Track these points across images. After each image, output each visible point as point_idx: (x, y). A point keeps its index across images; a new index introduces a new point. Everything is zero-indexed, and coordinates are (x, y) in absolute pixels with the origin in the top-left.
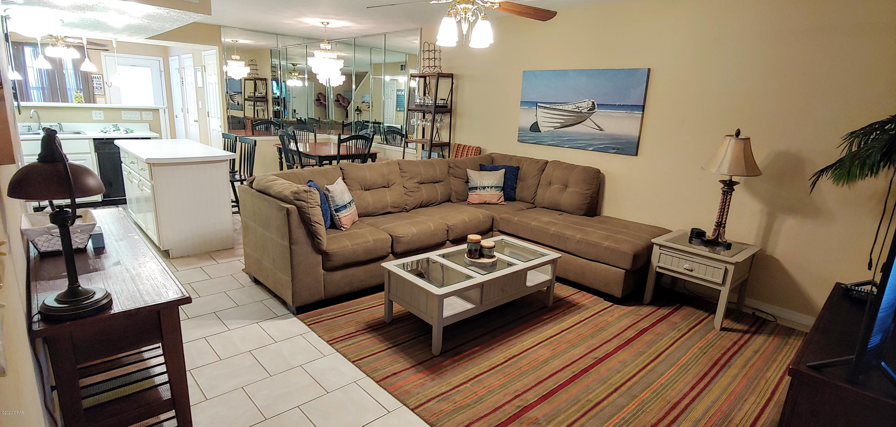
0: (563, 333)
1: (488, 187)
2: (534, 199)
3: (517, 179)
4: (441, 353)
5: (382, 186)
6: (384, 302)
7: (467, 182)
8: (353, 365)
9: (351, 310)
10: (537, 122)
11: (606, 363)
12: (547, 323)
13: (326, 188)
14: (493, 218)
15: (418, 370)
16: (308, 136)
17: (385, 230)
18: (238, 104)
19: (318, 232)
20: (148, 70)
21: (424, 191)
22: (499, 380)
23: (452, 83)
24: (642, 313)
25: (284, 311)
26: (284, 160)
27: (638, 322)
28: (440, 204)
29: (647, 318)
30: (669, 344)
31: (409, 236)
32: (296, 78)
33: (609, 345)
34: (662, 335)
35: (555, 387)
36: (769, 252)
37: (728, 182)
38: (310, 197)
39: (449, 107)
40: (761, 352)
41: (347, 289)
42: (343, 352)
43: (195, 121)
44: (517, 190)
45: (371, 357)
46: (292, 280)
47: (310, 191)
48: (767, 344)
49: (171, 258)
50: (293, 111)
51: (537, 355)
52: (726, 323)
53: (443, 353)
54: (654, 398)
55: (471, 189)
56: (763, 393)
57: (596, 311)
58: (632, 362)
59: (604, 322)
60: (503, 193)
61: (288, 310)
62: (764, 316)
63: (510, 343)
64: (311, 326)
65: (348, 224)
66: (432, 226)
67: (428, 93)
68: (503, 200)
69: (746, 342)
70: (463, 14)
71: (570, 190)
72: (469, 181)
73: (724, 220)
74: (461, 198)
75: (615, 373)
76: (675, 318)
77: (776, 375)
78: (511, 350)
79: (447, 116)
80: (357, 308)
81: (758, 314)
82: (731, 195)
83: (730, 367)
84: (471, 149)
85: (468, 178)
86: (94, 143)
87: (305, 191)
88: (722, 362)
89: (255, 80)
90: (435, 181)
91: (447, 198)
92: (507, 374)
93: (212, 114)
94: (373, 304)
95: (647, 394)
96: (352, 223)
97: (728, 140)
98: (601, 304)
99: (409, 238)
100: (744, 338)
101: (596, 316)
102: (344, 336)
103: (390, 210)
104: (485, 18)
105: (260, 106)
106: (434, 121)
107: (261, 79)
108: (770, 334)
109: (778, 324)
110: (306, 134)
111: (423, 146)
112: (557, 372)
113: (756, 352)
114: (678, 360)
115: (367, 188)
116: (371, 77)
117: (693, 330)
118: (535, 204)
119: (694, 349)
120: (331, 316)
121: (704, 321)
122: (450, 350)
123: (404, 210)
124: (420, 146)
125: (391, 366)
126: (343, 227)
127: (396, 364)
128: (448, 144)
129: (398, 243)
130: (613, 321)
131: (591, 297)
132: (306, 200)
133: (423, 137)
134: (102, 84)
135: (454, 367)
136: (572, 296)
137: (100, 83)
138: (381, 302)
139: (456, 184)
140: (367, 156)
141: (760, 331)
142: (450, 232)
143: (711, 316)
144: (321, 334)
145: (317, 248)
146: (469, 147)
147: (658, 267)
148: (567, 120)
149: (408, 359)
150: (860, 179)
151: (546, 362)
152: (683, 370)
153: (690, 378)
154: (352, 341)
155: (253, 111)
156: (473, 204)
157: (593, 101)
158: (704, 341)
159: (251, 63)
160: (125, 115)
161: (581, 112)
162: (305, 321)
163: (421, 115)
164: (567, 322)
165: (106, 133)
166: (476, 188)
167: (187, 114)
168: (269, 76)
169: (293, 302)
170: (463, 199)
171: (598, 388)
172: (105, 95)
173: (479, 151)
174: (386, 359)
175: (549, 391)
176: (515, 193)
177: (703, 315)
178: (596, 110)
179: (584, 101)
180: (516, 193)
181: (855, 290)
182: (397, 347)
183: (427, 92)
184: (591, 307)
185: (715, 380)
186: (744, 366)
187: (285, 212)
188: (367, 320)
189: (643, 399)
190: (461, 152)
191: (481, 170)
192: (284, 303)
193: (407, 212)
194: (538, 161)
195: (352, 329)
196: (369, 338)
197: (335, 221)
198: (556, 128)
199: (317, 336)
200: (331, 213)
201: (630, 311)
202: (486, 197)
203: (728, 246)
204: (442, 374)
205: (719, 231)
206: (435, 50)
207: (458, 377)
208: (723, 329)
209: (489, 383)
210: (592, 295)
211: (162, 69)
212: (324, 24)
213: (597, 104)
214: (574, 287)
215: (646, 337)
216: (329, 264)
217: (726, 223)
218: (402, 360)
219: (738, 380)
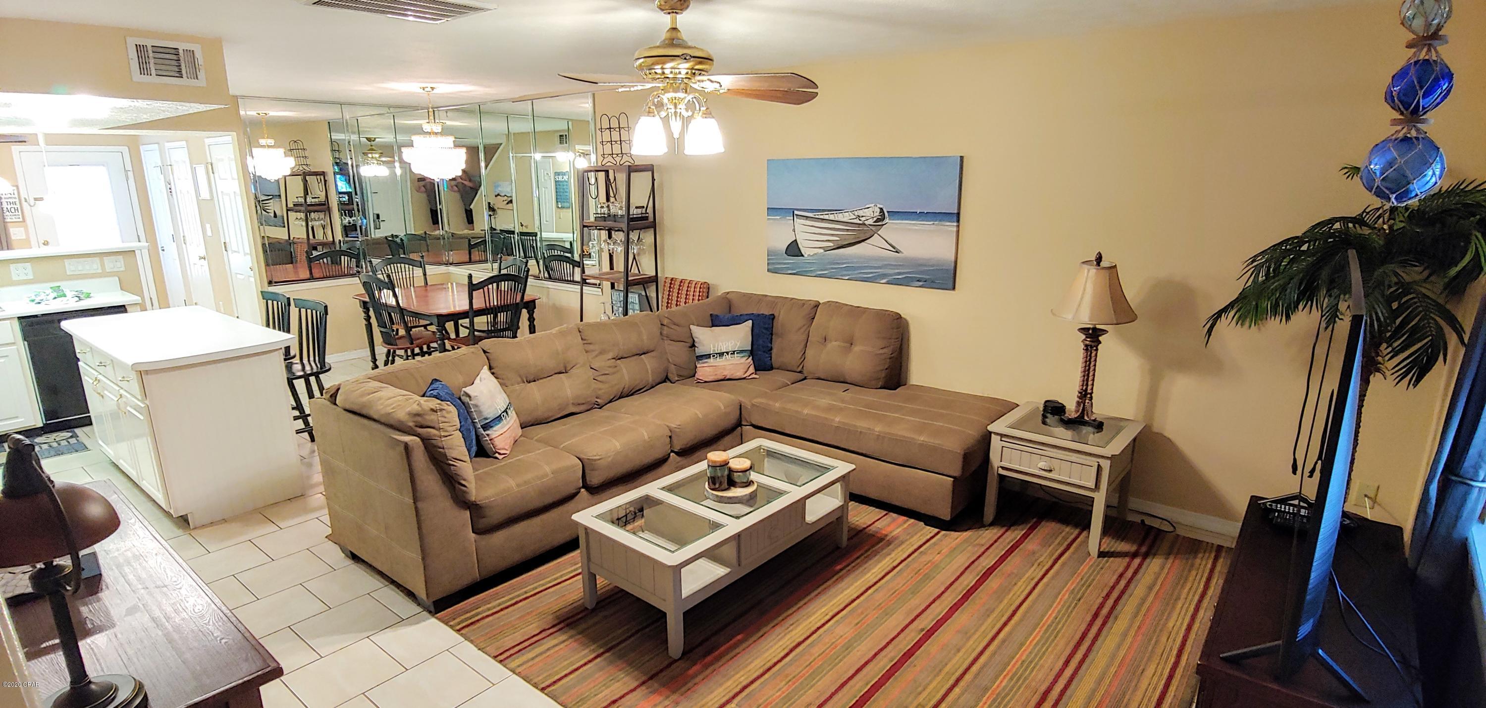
0: (870, 591)
1: (727, 353)
2: (801, 366)
3: (772, 334)
4: (684, 654)
5: (556, 372)
6: (580, 571)
7: (693, 346)
8: (543, 695)
9: (526, 592)
10: (796, 240)
11: (937, 636)
12: (842, 578)
13: (464, 392)
14: (741, 406)
15: (650, 690)
16: (411, 272)
17: (567, 450)
18: (275, 216)
19: (461, 474)
20: (102, 170)
21: (624, 370)
22: (780, 690)
23: (653, 180)
24: (983, 541)
25: (414, 608)
26: (374, 321)
27: (979, 557)
28: (653, 387)
29: (991, 550)
30: (1027, 592)
31: (609, 457)
32: (376, 162)
33: (940, 605)
34: (1016, 575)
35: (866, 690)
36: (1156, 429)
37: (1090, 332)
38: (443, 419)
39: (651, 219)
40: (1157, 587)
41: (516, 558)
42: (523, 674)
43: (201, 258)
44: (774, 352)
45: (572, 676)
46: (423, 559)
47: (441, 410)
48: (1166, 571)
49: (191, 527)
50: (375, 216)
51: (834, 637)
52: (1105, 542)
53: (687, 652)
54: (1013, 687)
55: (700, 358)
56: (1165, 656)
57: (915, 547)
58: (976, 630)
59: (929, 564)
60: (753, 359)
61: (419, 605)
62: (1156, 524)
63: (790, 621)
64: (463, 632)
65: (506, 448)
66: (645, 434)
67: (615, 197)
68: (754, 371)
69: (1136, 572)
70: (672, 107)
71: (857, 349)
72: (696, 345)
73: (1089, 387)
74: (685, 373)
75: (953, 652)
76: (1031, 545)
77: (1182, 624)
78: (794, 633)
79: (650, 232)
80: (536, 588)
81: (1148, 521)
82: (1097, 350)
83: (1116, 618)
84: (693, 285)
85: (694, 341)
86: (21, 323)
87: (432, 410)
88: (1105, 611)
89: (305, 175)
90: (641, 352)
91: (663, 376)
92: (791, 676)
93: (233, 245)
94: (561, 576)
95: (1003, 682)
96: (513, 442)
97: (1086, 271)
98: (922, 532)
99: (610, 459)
100: (1132, 565)
101: (916, 554)
102: (521, 643)
103: (574, 410)
104: (708, 114)
105: (317, 220)
106: (627, 243)
107: (316, 174)
108: (1168, 555)
109: (1178, 535)
110: (407, 269)
111: (613, 286)
112: (866, 663)
113: (1150, 588)
114: (1043, 616)
115: (531, 378)
116: (511, 155)
117: (1060, 562)
118: (805, 372)
119: (1064, 595)
120: (494, 607)
121: (1074, 545)
122: (697, 646)
123: (596, 406)
124: (607, 285)
125: (606, 689)
126: (500, 454)
127: (614, 683)
128: (655, 279)
129: (593, 470)
130: (941, 562)
131: (905, 522)
132: (437, 426)
133: (612, 268)
134: (18, 203)
135: (707, 676)
136: (876, 524)
137: (14, 200)
138: (575, 570)
139: (676, 352)
140: (520, 306)
141: (1153, 551)
142: (674, 438)
143: (1085, 533)
144: (482, 645)
145: (462, 501)
146: (689, 283)
147: (1001, 467)
148: (844, 237)
149: (633, 672)
150: (1273, 318)
151: (848, 647)
152: (1052, 633)
153: (1062, 646)
154: (536, 650)
155: (305, 229)
156: (706, 382)
157: (881, 206)
158: (1076, 578)
159: (295, 148)
160: (71, 267)
161: (865, 224)
162: (452, 623)
163: (604, 234)
164: (873, 571)
165: (39, 303)
166: (708, 356)
167: (184, 245)
168: (329, 168)
169: (427, 594)
170: (689, 375)
171: (931, 682)
172: (24, 221)
173: (706, 289)
174: (596, 676)
175: (857, 698)
176: (771, 357)
177: (1072, 534)
178: (887, 220)
179: (867, 206)
180: (773, 356)
181: (1276, 511)
182: (612, 652)
183: (612, 194)
184: (906, 540)
185: (1098, 643)
186: (1136, 616)
187: (402, 448)
188: (556, 608)
189: (998, 692)
190: (676, 291)
191: (713, 326)
192: (411, 595)
193: (600, 408)
194: (803, 303)
195: (533, 629)
196: (564, 641)
197: (484, 444)
198: (827, 249)
199: (476, 649)
200: (476, 431)
201: (966, 541)
202: (724, 369)
203: (1099, 426)
204: (689, 692)
205: (1084, 405)
206: (619, 128)
207: (715, 693)
208: (1102, 554)
209: (765, 698)
210: (905, 518)
211: (129, 167)
212: (426, 89)
213: (888, 212)
214: (877, 507)
215: (993, 583)
216: (483, 523)
217: (1092, 393)
218: (623, 676)
219: (1129, 639)
